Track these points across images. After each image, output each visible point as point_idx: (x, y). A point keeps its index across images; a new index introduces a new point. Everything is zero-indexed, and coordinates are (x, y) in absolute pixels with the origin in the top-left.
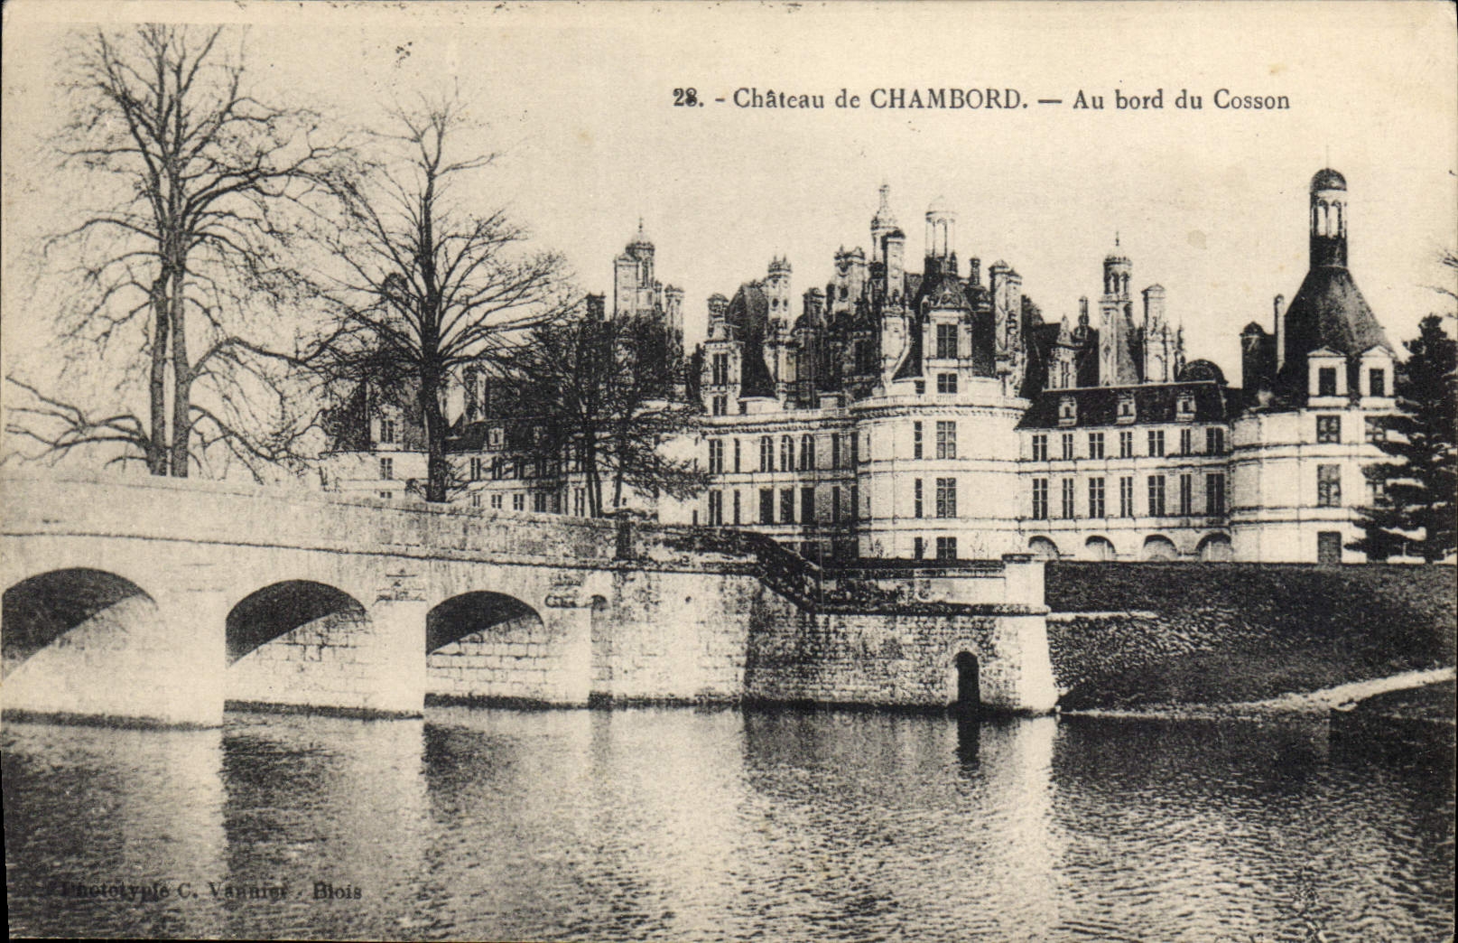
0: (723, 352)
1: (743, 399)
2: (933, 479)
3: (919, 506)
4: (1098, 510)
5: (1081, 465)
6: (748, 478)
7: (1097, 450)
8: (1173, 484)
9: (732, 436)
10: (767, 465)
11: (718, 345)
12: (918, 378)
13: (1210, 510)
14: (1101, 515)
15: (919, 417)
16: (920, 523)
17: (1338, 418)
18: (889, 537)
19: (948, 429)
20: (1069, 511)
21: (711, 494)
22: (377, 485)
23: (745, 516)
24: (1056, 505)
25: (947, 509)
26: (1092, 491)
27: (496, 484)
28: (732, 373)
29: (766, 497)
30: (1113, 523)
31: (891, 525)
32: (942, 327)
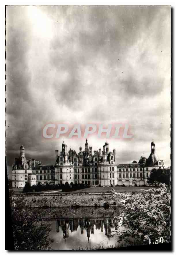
0: (76, 158)
2: (112, 173)
3: (110, 170)
5: (125, 172)
6: (80, 173)
7: (127, 170)
8: (136, 174)
9: (78, 168)
10: (83, 172)
12: (109, 162)
13: (141, 177)
14: (128, 177)
15: (111, 166)
16: (111, 179)
17: (161, 167)
18: (107, 180)
19: (113, 168)
20: (124, 177)
21: (75, 175)
22: (24, 174)
23: (80, 178)
24: (122, 176)
25: (113, 177)
26: (127, 175)
27: (41, 174)
28: (77, 161)
29: (83, 176)
30: (129, 179)
31: (107, 179)
32: (112, 156)
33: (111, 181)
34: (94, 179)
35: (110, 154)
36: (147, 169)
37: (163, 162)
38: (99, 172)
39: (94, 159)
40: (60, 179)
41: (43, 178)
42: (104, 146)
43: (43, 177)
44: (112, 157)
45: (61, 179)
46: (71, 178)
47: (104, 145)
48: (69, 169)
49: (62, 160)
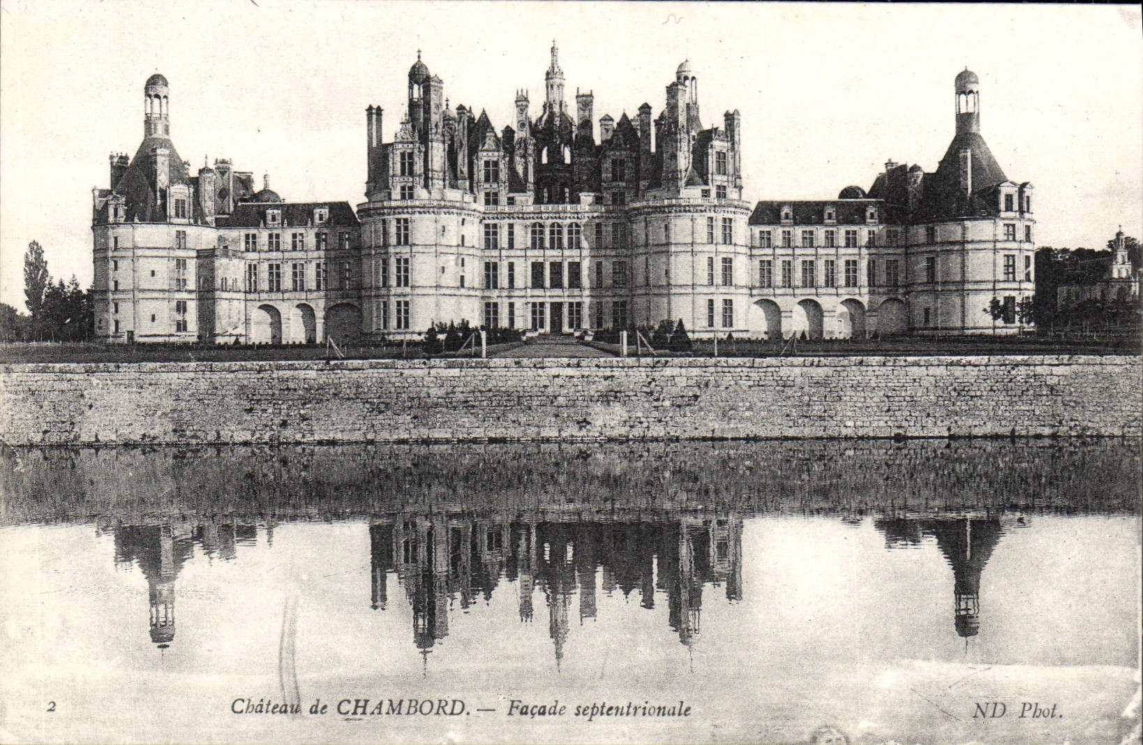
0: (495, 159)
1: (511, 195)
2: (720, 258)
3: (711, 276)
4: (809, 282)
5: (797, 252)
6: (522, 253)
7: (809, 241)
8: (862, 266)
9: (507, 221)
10: (537, 243)
11: (490, 154)
12: (706, 188)
13: (888, 283)
14: (812, 285)
15: (712, 214)
16: (712, 289)
17: (1014, 226)
18: (690, 298)
19: (728, 223)
20: (788, 282)
21: (487, 265)
22: (172, 253)
23: (519, 282)
24: (778, 278)
25: (728, 280)
26: (805, 270)
27: (274, 255)
28: (503, 175)
29: (537, 269)
30: (820, 290)
31: (689, 290)
32: (718, 153)
33: (711, 302)
34: (607, 289)
35: (706, 137)
36: (931, 233)
37: (1027, 191)
38: (642, 250)
39: (607, 165)
40: (399, 285)
41: (287, 282)
42: (672, 91)
43: (287, 271)
44: (721, 156)
45: (406, 284)
46: (466, 285)
47: (673, 84)
48: (451, 221)
49: (408, 169)
